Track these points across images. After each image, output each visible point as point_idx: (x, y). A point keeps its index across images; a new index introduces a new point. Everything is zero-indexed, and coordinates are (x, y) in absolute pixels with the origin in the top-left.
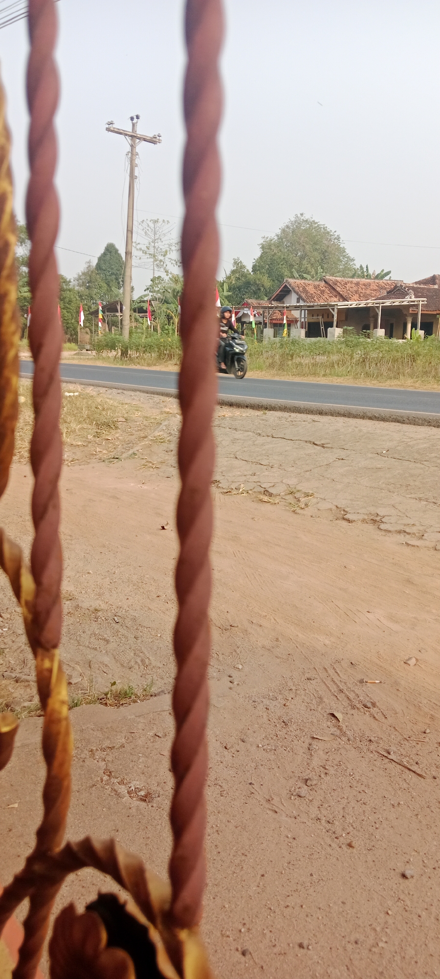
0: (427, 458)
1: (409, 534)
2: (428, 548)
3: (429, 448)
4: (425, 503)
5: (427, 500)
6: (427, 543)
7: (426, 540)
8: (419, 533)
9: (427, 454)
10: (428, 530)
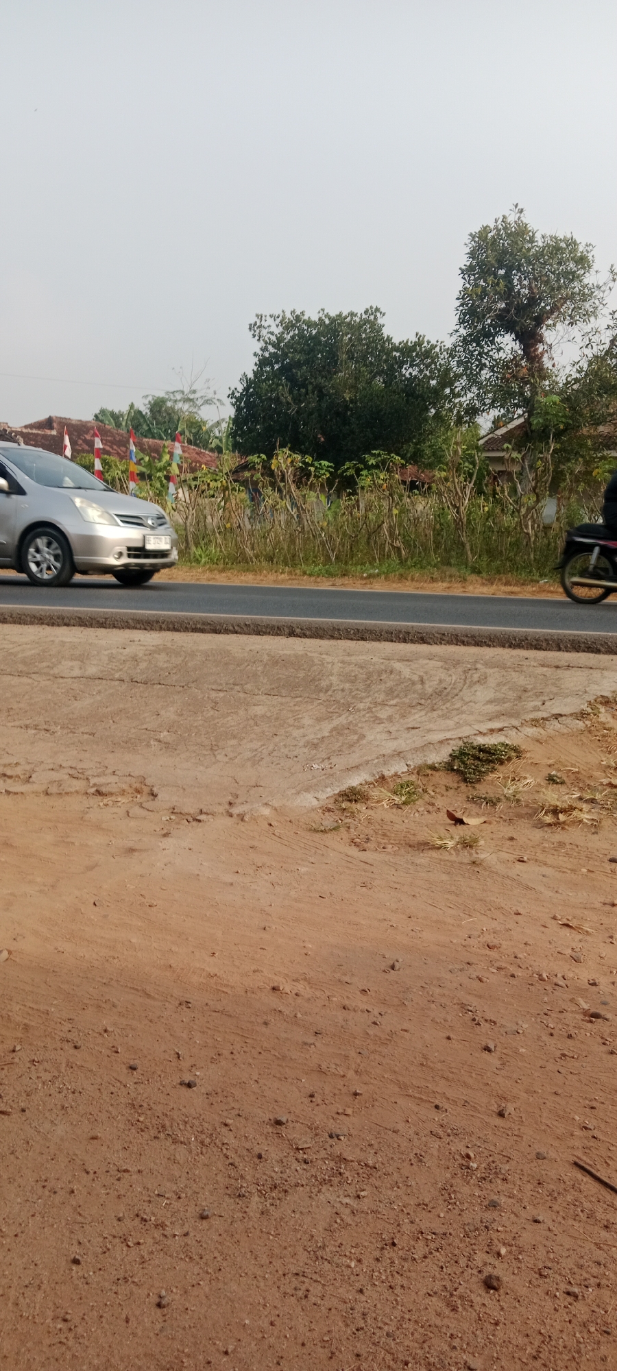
0: (36, 669)
1: (10, 777)
2: (36, 793)
3: (39, 654)
4: (34, 731)
5: (36, 727)
6: (36, 787)
7: (34, 782)
8: (25, 774)
9: (37, 664)
10: (37, 769)
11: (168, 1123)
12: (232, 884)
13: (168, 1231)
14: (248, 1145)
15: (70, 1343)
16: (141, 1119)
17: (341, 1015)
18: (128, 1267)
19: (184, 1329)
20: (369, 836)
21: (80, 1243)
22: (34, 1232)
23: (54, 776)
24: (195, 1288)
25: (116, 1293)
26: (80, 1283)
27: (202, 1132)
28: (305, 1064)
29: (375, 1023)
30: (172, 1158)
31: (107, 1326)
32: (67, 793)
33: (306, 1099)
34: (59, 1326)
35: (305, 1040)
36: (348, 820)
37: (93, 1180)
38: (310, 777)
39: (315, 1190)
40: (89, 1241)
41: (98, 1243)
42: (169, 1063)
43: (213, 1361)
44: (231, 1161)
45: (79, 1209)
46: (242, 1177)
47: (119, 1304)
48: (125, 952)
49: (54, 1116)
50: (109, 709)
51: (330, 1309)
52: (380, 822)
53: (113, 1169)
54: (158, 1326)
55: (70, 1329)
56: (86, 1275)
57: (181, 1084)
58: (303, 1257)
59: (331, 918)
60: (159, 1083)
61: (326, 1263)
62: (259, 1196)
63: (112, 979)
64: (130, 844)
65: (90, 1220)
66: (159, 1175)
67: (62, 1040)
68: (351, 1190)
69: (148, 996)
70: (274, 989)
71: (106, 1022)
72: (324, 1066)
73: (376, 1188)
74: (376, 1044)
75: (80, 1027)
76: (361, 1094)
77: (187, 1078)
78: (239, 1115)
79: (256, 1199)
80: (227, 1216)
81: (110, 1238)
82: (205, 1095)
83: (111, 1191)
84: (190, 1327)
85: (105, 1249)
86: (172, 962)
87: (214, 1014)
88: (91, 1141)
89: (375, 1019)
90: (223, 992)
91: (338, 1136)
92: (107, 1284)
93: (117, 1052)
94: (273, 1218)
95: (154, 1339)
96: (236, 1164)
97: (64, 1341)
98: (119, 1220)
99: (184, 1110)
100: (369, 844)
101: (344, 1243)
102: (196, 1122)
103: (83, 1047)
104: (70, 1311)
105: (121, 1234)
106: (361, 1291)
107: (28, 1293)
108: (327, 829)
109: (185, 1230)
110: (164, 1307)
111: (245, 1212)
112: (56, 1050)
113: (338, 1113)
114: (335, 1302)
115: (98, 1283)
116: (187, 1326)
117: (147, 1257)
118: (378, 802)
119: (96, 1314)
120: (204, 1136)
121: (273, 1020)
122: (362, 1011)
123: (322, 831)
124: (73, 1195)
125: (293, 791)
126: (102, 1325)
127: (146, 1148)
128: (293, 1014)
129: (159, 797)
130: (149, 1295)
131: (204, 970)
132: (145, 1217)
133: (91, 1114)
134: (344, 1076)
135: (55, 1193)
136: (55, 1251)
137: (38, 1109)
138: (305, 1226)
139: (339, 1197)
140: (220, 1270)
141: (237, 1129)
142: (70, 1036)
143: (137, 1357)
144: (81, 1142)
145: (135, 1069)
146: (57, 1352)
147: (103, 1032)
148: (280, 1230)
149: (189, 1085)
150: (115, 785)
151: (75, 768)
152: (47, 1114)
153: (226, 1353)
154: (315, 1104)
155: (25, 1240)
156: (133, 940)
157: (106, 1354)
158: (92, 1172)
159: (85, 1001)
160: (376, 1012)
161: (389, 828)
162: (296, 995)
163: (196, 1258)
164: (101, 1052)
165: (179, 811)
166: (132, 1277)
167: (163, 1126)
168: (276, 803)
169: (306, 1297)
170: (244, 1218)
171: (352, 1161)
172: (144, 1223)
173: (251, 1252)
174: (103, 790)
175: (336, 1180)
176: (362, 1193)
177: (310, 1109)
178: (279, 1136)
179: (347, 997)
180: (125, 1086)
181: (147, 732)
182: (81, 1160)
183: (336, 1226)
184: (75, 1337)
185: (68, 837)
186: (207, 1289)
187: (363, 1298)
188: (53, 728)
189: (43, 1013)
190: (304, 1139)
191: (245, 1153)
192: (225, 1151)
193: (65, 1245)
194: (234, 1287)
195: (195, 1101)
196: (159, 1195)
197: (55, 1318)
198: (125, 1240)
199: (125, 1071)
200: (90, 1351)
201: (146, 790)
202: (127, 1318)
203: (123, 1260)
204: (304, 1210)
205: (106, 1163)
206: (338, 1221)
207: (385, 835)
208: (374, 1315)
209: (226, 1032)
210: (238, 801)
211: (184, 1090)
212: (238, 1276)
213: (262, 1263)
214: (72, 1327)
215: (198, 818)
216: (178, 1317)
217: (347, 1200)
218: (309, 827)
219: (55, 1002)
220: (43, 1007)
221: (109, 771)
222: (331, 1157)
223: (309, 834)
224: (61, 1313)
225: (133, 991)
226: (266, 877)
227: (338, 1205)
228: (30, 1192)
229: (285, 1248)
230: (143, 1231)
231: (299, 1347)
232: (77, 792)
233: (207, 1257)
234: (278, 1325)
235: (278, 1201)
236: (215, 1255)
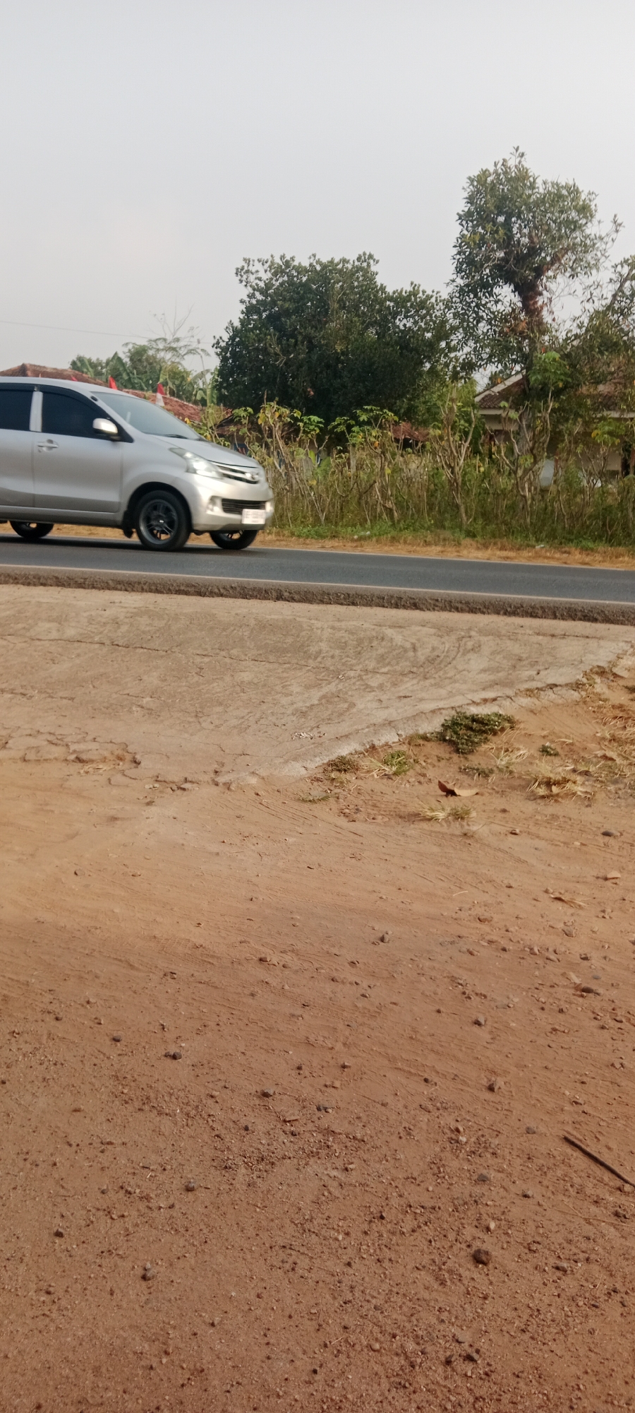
0: (11, 630)
2: (14, 760)
3: (14, 616)
4: (10, 696)
5: (12, 691)
6: (12, 753)
7: (10, 748)
9: (12, 625)
10: (13, 735)
11: (152, 1095)
12: (218, 854)
13: (153, 1204)
14: (234, 1117)
15: (54, 1315)
16: (125, 1091)
17: (328, 988)
18: (112, 1239)
19: (170, 1301)
20: (359, 807)
21: (63, 1216)
22: (15, 1205)
23: (32, 742)
24: (181, 1261)
25: (100, 1266)
26: (63, 1256)
27: (187, 1104)
28: (293, 1036)
29: (364, 996)
30: (158, 1130)
31: (91, 1299)
32: (45, 760)
33: (293, 1072)
34: (42, 1299)
35: (292, 1011)
36: (337, 791)
37: (76, 1152)
38: (299, 746)
39: (302, 1163)
40: (72, 1214)
41: (81, 1215)
42: (153, 1034)
43: (199, 1332)
44: (217, 1133)
45: (61, 1182)
46: (228, 1148)
47: (104, 1277)
48: (108, 923)
49: (36, 1088)
50: (89, 673)
51: (318, 1282)
52: (370, 792)
53: (96, 1141)
54: (143, 1299)
55: (54, 1302)
56: (69, 1249)
57: (166, 1056)
58: (290, 1229)
59: (319, 888)
60: (144, 1055)
61: (313, 1236)
62: (246, 1168)
63: (94, 950)
64: (113, 813)
65: (73, 1192)
66: (143, 1147)
67: (43, 1012)
68: (339, 1163)
69: (132, 967)
70: (261, 960)
71: (89, 994)
72: (312, 1039)
73: (365, 1161)
74: (364, 1017)
75: (61, 998)
76: (350, 1067)
77: (173, 1050)
78: (225, 1087)
79: (243, 1171)
80: (213, 1188)
81: (94, 1211)
82: (191, 1068)
83: (95, 1164)
84: (176, 1298)
85: (88, 1222)
86: (156, 933)
87: (200, 985)
88: (74, 1113)
89: (363, 992)
90: (210, 963)
91: (325, 1109)
92: (91, 1257)
93: (100, 1024)
94: (259, 1190)
95: (139, 1311)
96: (223, 1136)
97: (48, 1313)
98: (103, 1192)
99: (169, 1082)
100: (358, 815)
101: (332, 1216)
102: (182, 1094)
103: (64, 1019)
104: (53, 1284)
105: (105, 1207)
106: (349, 1264)
107: (10, 1265)
108: (315, 799)
109: (171, 1201)
110: (149, 1279)
111: (231, 1184)
112: (36, 1021)
113: (326, 1086)
114: (323, 1275)
115: (81, 1256)
116: (173, 1298)
117: (131, 1229)
118: (368, 772)
119: (79, 1286)
120: (189, 1108)
121: (260, 992)
122: (351, 983)
123: (310, 801)
124: (55, 1167)
125: (281, 760)
126: (86, 1298)
127: (131, 1119)
128: (281, 985)
129: (142, 764)
130: (134, 1267)
131: (189, 941)
132: (129, 1189)
133: (73, 1086)
134: (332, 1048)
135: (37, 1165)
136: (37, 1224)
137: (19, 1081)
138: (292, 1199)
139: (326, 1169)
140: (206, 1242)
141: (224, 1101)
142: (50, 1008)
143: (122, 1328)
144: (63, 1114)
145: (118, 1041)
146: (41, 1323)
147: (85, 1004)
148: (267, 1202)
149: (174, 1057)
150: (96, 752)
151: (54, 734)
152: (28, 1086)
153: (213, 1325)
154: (303, 1076)
155: (6, 1214)
156: (115, 911)
157: (90, 1326)
158: (74, 1145)
159: (66, 972)
160: (365, 984)
161: (379, 798)
162: (284, 966)
163: (182, 1230)
164: (83, 1024)
165: (162, 779)
166: (116, 1250)
167: (148, 1098)
168: (263, 772)
169: (293, 1269)
170: (230, 1190)
171: (340, 1134)
172: (128, 1196)
173: (237, 1224)
174: (84, 757)
175: (323, 1152)
176: (351, 1166)
177: (298, 1081)
178: (267, 1108)
179: (336, 969)
180: (108, 1058)
181: (129, 698)
182: (64, 1132)
183: (324, 1198)
184: (59, 1310)
185: (47, 804)
186: (193, 1261)
187: (351, 1271)
188: (30, 692)
189: (23, 984)
190: (291, 1112)
191: (231, 1124)
192: (211, 1123)
193: (48, 1218)
194: (220, 1259)
195: (181, 1071)
196: (143, 1167)
197: (38, 1291)
198: (109, 1212)
199: (108, 1042)
200: (74, 1323)
201: (128, 757)
202: (111, 1290)
203: (107, 1233)
204: (291, 1182)
205: (89, 1136)
206: (326, 1194)
207: (375, 806)
208: (362, 1288)
209: (212, 1004)
210: (223, 769)
211: (169, 1061)
212: (224, 1248)
213: (249, 1235)
214: (56, 1300)
215: (182, 786)
216: (164, 1290)
217: (334, 1173)
218: (297, 797)
219: (35, 973)
220: (22, 978)
221: (90, 737)
222: (319, 1130)
223: (297, 803)
224: (44, 1285)
225: (116, 962)
226: (253, 848)
227: (326, 1178)
228: (11, 1165)
229: (272, 1220)
230: (127, 1203)
231: (286, 1319)
232: (56, 759)
233: (193, 1229)
234: (265, 1297)
235: (265, 1174)
236: (201, 1227)
